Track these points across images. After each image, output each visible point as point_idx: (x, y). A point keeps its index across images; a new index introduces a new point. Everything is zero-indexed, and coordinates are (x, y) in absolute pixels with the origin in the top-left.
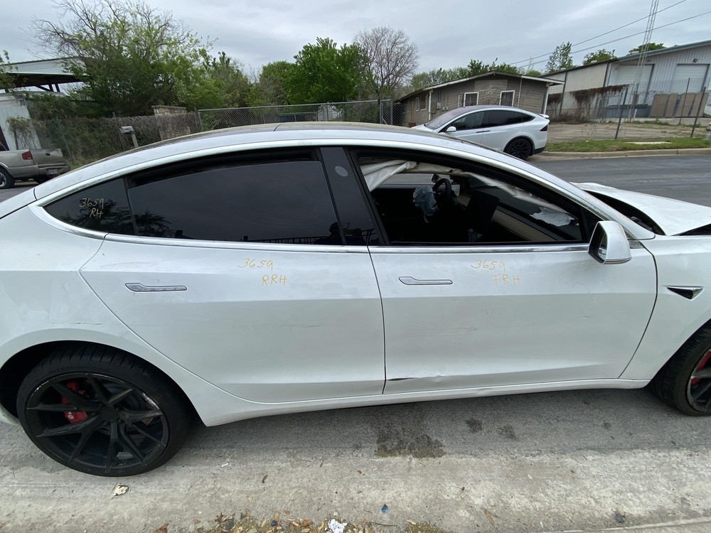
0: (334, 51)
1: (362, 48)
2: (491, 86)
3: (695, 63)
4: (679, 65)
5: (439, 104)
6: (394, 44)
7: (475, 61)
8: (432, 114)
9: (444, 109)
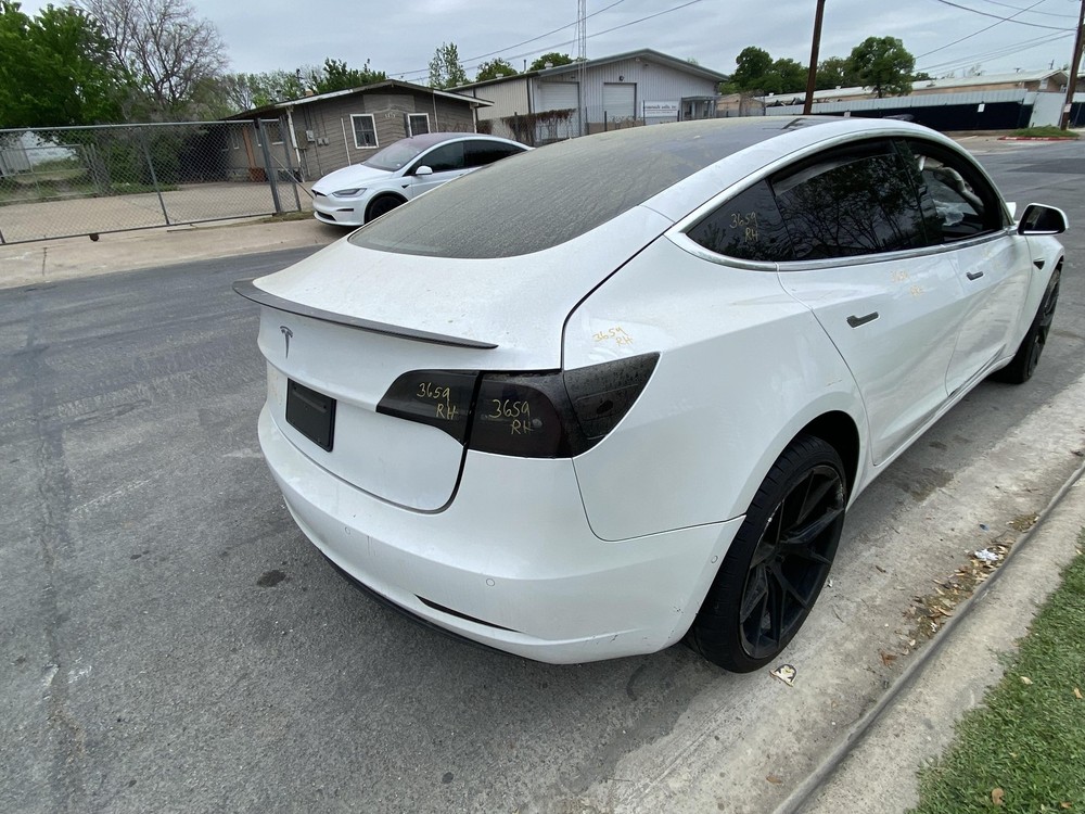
0: (24, 19)
1: (91, 18)
2: (390, 105)
3: (621, 83)
4: (605, 84)
5: (310, 133)
6: (165, 16)
7: (334, 62)
8: (301, 151)
9: (320, 141)
